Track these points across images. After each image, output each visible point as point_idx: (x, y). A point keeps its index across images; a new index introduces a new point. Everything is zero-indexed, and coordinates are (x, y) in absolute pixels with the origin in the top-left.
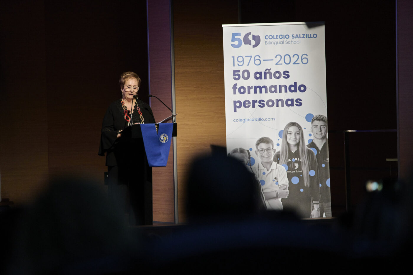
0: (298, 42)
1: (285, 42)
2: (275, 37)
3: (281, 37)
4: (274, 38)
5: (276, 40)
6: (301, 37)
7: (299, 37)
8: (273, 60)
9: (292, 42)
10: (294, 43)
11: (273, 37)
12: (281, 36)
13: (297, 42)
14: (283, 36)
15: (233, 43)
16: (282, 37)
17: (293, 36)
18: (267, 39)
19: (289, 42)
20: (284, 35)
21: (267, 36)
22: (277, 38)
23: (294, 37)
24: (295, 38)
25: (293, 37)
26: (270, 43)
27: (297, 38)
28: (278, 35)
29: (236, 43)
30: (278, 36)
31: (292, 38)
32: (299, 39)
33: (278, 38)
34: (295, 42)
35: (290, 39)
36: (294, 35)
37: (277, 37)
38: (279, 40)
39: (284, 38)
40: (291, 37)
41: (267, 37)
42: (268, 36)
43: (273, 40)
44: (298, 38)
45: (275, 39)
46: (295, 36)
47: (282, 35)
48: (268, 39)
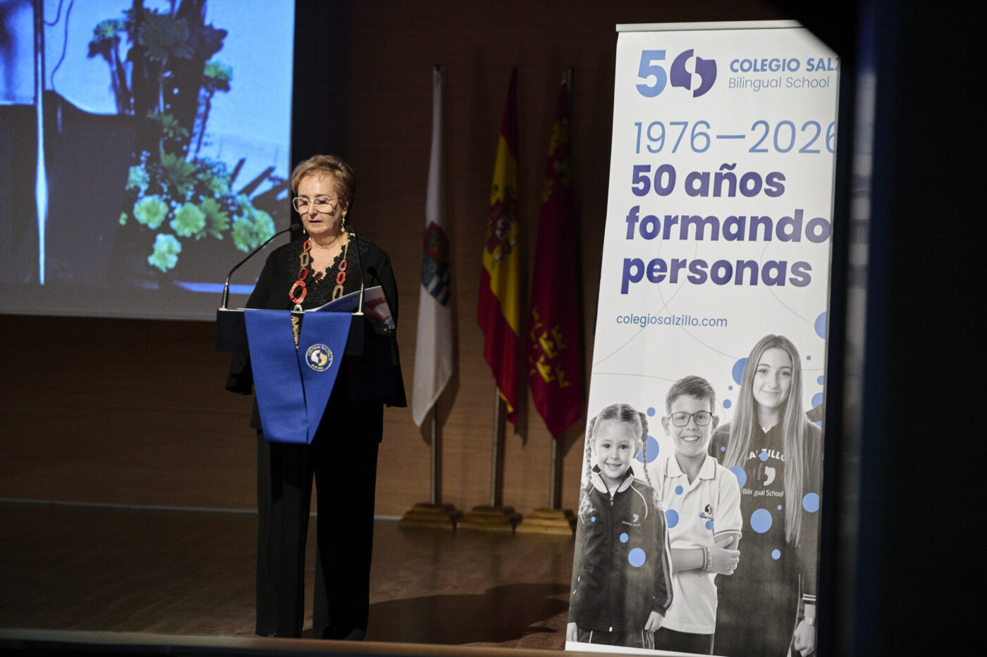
0: (823, 83)
1: (784, 82)
2: (759, 66)
3: (776, 66)
4: (755, 70)
5: (760, 75)
6: (831, 67)
7: (826, 68)
8: (743, 137)
9: (806, 83)
10: (810, 84)
11: (753, 66)
12: (775, 63)
13: (818, 83)
14: (781, 63)
15: (642, 81)
16: (778, 67)
17: (811, 62)
18: (737, 71)
19: (798, 83)
20: (784, 60)
21: (737, 61)
22: (765, 68)
23: (813, 66)
24: (817, 70)
25: (810, 68)
26: (742, 84)
27: (819, 70)
28: (767, 60)
29: (651, 81)
30: (768, 63)
31: (808, 70)
32: (828, 73)
33: (766, 70)
34: (814, 83)
35: (802, 72)
36: (813, 60)
37: (763, 65)
38: (768, 75)
39: (783, 70)
40: (804, 66)
41: (737, 66)
42: (740, 62)
43: (751, 75)
44: (824, 70)
45: (758, 70)
46: (815, 63)
47: (778, 61)
48: (740, 70)
